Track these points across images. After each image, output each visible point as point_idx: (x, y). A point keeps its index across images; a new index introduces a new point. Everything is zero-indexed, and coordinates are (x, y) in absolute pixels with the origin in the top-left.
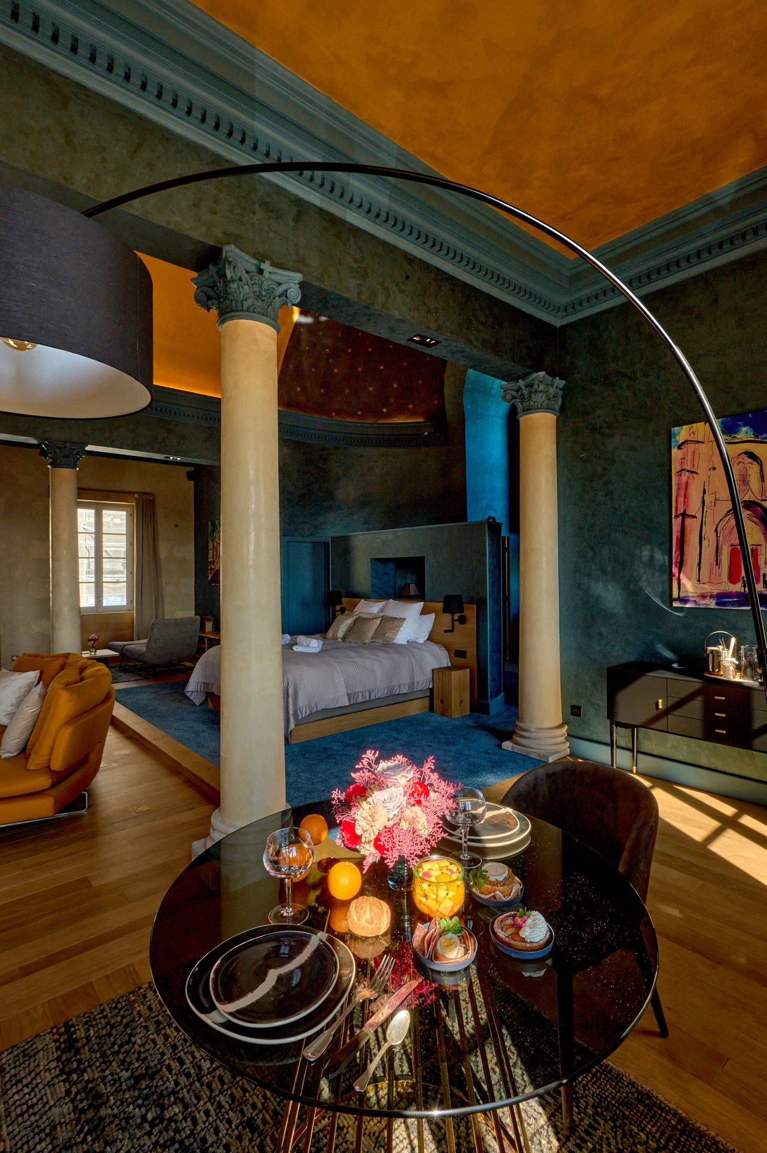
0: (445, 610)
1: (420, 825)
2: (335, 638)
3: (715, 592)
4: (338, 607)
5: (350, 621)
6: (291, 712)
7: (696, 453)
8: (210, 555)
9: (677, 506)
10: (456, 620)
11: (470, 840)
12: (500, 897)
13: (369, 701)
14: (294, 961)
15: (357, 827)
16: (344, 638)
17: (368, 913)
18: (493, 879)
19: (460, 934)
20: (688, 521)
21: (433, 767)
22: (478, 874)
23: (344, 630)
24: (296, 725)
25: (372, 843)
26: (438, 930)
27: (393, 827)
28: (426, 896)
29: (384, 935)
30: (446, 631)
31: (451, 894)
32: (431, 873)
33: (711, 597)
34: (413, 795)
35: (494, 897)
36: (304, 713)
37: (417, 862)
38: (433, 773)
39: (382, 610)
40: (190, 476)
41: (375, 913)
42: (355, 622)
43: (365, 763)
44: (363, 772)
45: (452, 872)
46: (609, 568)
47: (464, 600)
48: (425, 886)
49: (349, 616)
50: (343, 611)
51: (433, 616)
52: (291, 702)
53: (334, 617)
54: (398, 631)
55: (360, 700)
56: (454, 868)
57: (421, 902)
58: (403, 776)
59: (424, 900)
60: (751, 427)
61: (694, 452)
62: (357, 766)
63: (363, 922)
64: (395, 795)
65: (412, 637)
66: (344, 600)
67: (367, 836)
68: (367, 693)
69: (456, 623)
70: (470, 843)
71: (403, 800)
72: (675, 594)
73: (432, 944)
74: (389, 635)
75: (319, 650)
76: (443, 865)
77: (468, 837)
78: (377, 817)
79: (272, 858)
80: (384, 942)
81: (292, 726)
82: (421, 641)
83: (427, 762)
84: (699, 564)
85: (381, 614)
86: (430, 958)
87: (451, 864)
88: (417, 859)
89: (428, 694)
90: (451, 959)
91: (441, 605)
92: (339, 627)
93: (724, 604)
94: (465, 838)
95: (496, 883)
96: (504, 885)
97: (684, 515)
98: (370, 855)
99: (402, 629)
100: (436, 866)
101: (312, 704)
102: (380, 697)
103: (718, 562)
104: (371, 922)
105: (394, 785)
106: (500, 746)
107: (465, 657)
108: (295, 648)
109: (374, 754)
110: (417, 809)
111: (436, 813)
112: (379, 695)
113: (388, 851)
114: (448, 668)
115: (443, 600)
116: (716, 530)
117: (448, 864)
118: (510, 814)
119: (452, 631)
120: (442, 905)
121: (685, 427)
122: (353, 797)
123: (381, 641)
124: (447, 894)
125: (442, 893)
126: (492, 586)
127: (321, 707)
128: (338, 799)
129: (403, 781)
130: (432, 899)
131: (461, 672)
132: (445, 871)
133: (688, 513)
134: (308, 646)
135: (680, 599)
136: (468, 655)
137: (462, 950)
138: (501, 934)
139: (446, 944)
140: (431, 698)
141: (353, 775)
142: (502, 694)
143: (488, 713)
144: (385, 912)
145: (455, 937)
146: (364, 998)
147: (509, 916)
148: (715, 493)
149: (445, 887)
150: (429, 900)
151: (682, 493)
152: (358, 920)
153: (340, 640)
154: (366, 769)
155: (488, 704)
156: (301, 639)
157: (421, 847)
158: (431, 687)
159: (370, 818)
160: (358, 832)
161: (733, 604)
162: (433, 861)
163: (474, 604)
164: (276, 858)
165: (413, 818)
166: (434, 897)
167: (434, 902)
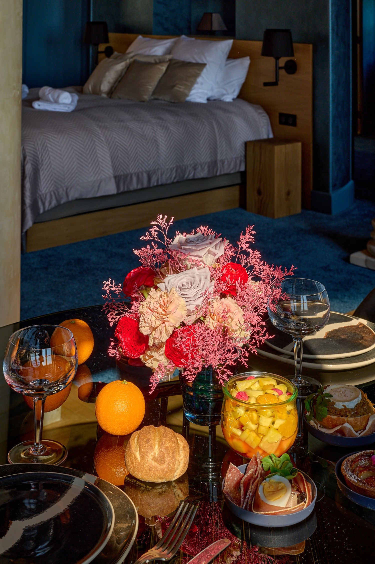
0: (266, 52)
1: (233, 323)
2: (96, 92)
4: (102, 47)
5: (120, 67)
6: (28, 201)
10: (281, 68)
11: (305, 360)
12: (350, 431)
13: (148, 188)
14: (48, 510)
15: (142, 323)
16: (111, 93)
17: (157, 447)
18: (339, 406)
19: (292, 477)
21: (253, 241)
22: (319, 400)
23: (112, 81)
24: (34, 223)
25: (163, 349)
26: (259, 471)
27: (194, 324)
28: (242, 427)
29: (180, 481)
30: (266, 84)
31: (279, 423)
32: (249, 393)
34: (224, 280)
35: (341, 431)
36: (47, 204)
37: (228, 376)
38: (254, 250)
39: (169, 51)
41: (167, 448)
42: (129, 68)
43: (154, 234)
44: (152, 247)
45: (280, 393)
47: (294, 38)
48: (241, 411)
49: (120, 59)
50: (109, 52)
51: (247, 61)
52: (28, 186)
53: (96, 63)
54: (194, 83)
55: (134, 185)
56: (282, 388)
57: (234, 436)
58: (209, 252)
59: (239, 433)
62: (143, 238)
63: (150, 459)
64: (197, 279)
65: (214, 93)
66: (111, 35)
67: (157, 336)
68: (145, 175)
69: (282, 72)
70: (305, 364)
71: (211, 286)
73: (252, 488)
74: (180, 88)
75: (72, 108)
76: (266, 383)
77: (302, 356)
78: (171, 308)
79: (15, 367)
80: (179, 492)
81: (29, 223)
82: (229, 98)
83: (244, 234)
85: (168, 57)
86: (249, 509)
87: (279, 383)
88: (228, 372)
89: (238, 180)
90: (279, 508)
91: (258, 45)
92: (103, 75)
94: (299, 356)
95: (345, 412)
96: (355, 415)
98: (159, 367)
99: (199, 80)
100: (257, 385)
101: (61, 191)
102: (164, 181)
104: (161, 460)
105: (197, 265)
106: (347, 260)
107: (294, 124)
108: (37, 105)
109: (167, 221)
110: (229, 301)
111: (256, 309)
112: (163, 180)
113: (187, 360)
114: (268, 141)
115: (262, 36)
117: (274, 382)
118: (365, 326)
119: (275, 84)
120: (265, 439)
122: (135, 287)
123: (167, 98)
124: (273, 423)
125: (266, 421)
126: (337, 17)
127: (74, 195)
128: (111, 291)
129: (210, 260)
130: (252, 431)
131: (289, 146)
132: (270, 392)
134: (56, 102)
136: (298, 121)
137: (295, 498)
138: (352, 478)
139: (272, 489)
140: (243, 186)
141: (136, 252)
142: (351, 182)
143: (328, 211)
144: (181, 447)
145: (285, 481)
146: (151, 558)
147: (364, 456)
149: (269, 413)
150: (247, 431)
152: (143, 457)
153: (104, 95)
154: (155, 242)
155: (329, 198)
156: (46, 91)
157: (235, 356)
158: (242, 169)
159: (160, 310)
160: (145, 330)
162: (252, 378)
163: (309, 43)
164: (21, 368)
165: (224, 312)
166: (254, 427)
167: (254, 435)
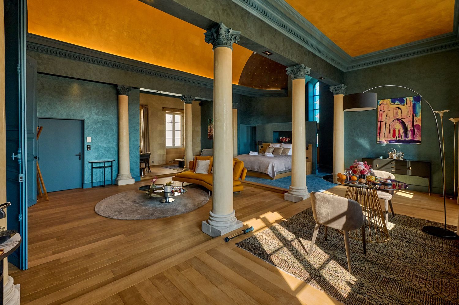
3: (389, 140)
7: (384, 107)
8: (209, 129)
9: (379, 119)
20: (382, 123)
33: (388, 141)
40: (200, 104)
46: (359, 134)
60: (399, 101)
61: (384, 106)
72: (378, 140)
74: (286, 153)
84: (385, 133)
93: (391, 142)
97: (381, 121)
103: (390, 133)
116: (389, 125)
121: (381, 100)
133: (382, 121)
135: (379, 142)
136: (309, 158)
148: (389, 116)
151: (380, 116)
161: (393, 142)
